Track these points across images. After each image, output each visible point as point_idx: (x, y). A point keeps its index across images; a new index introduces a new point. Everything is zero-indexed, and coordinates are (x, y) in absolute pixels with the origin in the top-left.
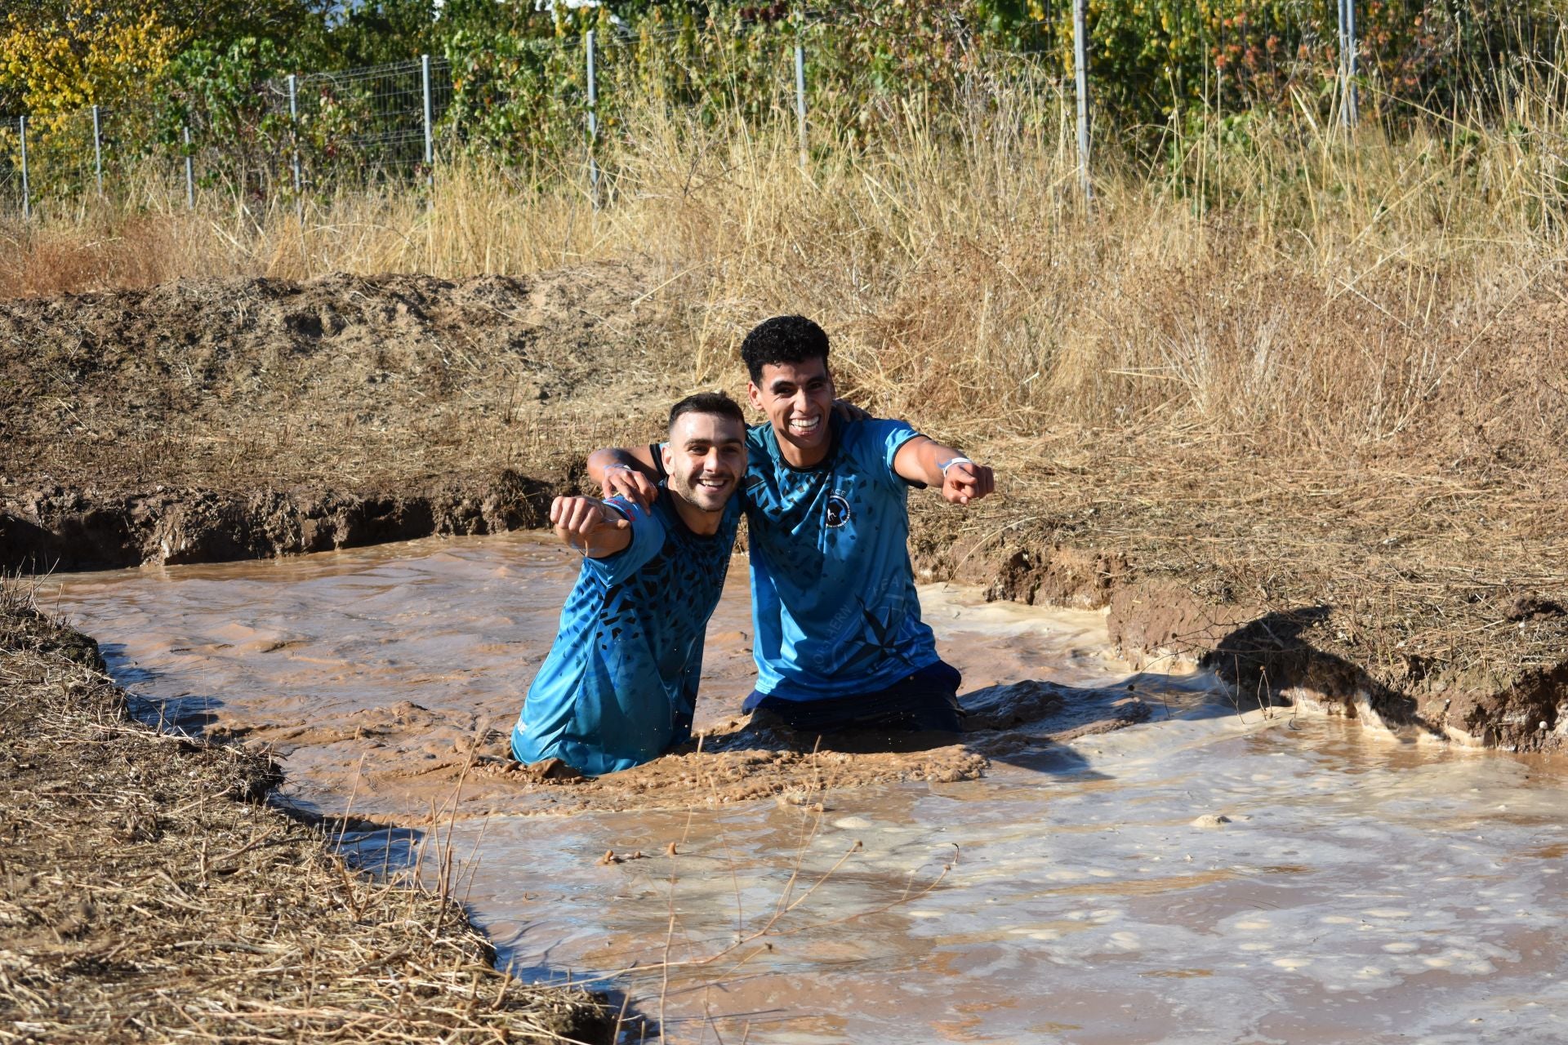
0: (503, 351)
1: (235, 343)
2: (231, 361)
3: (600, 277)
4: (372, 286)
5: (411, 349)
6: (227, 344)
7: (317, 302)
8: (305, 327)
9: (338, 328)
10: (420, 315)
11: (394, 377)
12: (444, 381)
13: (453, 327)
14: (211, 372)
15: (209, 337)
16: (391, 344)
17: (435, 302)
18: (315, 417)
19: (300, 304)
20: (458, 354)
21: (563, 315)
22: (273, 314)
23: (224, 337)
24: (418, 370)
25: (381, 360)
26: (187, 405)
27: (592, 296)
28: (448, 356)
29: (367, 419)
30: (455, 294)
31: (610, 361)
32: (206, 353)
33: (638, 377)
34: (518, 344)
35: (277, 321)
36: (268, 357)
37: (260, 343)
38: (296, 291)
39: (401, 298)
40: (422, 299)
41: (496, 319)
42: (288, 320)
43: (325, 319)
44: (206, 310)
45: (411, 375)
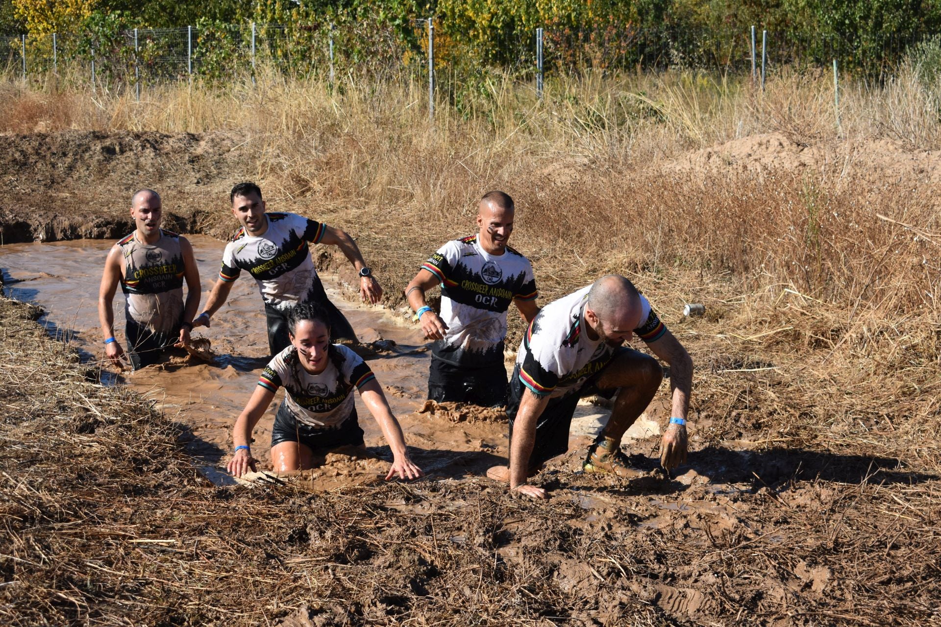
0: (185, 164)
1: (81, 156)
2: (79, 163)
3: (229, 135)
4: (137, 136)
5: (150, 162)
6: (78, 157)
7: (115, 142)
8: (109, 151)
9: (122, 152)
10: (155, 148)
11: (141, 173)
12: (161, 175)
13: (167, 154)
14: (71, 168)
15: (71, 154)
16: (142, 159)
17: (162, 143)
18: (109, 187)
19: (108, 142)
20: (168, 164)
21: (211, 151)
22: (97, 147)
23: (76, 155)
24: (151, 170)
25: (137, 166)
26: (60, 180)
27: (225, 142)
28: (163, 165)
29: (127, 189)
30: (171, 141)
31: (227, 169)
32: (69, 160)
33: (236, 176)
34: (192, 161)
35: (98, 148)
36: (94, 163)
37: (91, 157)
38: (108, 137)
39: (148, 141)
40: (157, 142)
41: (186, 150)
42: (102, 148)
43: (117, 149)
44: (71, 143)
45: (148, 172)
